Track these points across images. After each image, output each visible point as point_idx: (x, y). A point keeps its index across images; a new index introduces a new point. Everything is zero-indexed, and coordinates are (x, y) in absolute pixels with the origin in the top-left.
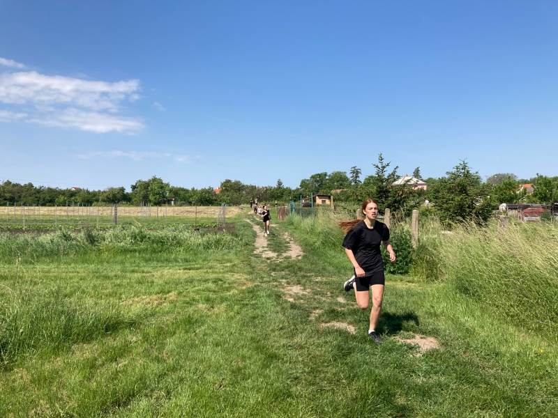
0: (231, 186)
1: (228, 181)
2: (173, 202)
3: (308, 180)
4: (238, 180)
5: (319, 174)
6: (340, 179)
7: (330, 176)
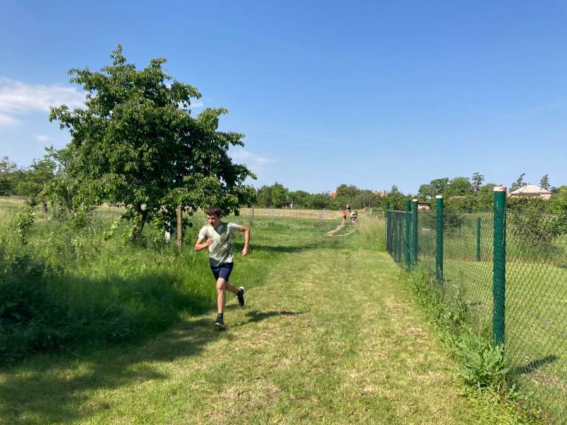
0: (346, 190)
2: (291, 205)
3: (427, 186)
4: (353, 185)
5: (439, 180)
6: (462, 185)
7: (451, 181)
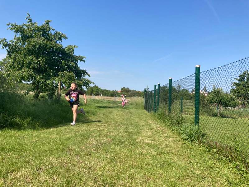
0: (125, 90)
1: (124, 88)
2: (101, 95)
4: (128, 88)
5: (163, 87)
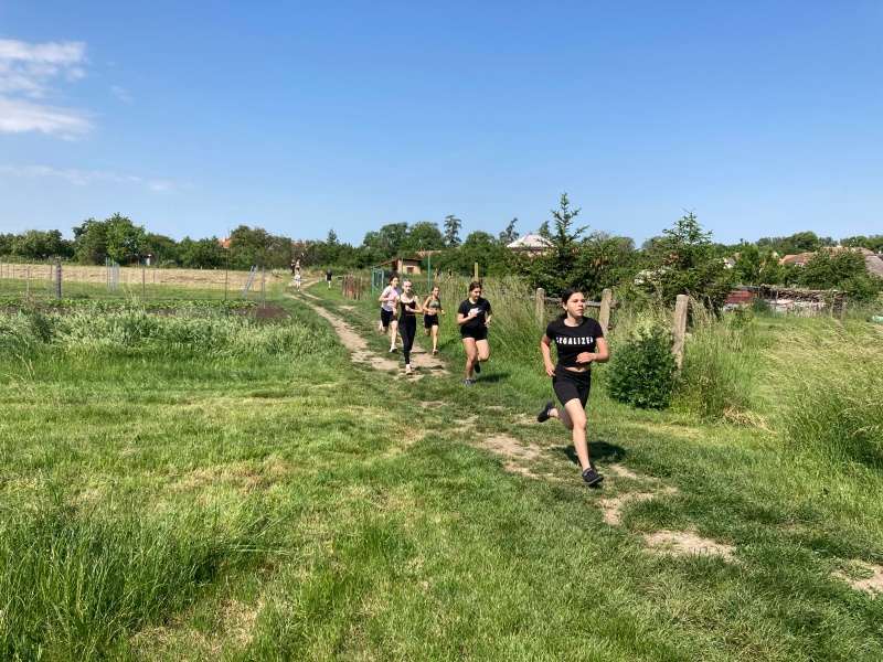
1: (243, 229)
2: (148, 261)
3: (376, 234)
4: (261, 228)
5: (394, 225)
6: (428, 235)
7: (412, 229)
